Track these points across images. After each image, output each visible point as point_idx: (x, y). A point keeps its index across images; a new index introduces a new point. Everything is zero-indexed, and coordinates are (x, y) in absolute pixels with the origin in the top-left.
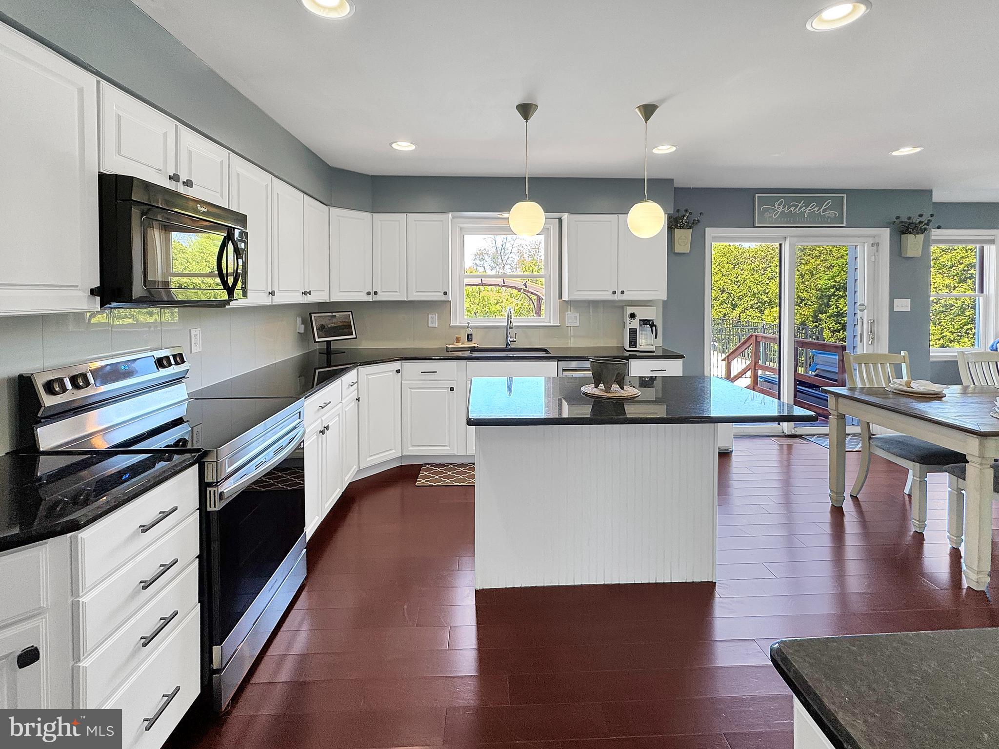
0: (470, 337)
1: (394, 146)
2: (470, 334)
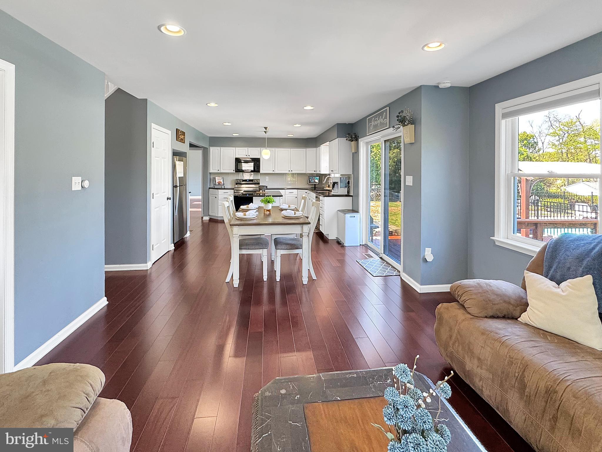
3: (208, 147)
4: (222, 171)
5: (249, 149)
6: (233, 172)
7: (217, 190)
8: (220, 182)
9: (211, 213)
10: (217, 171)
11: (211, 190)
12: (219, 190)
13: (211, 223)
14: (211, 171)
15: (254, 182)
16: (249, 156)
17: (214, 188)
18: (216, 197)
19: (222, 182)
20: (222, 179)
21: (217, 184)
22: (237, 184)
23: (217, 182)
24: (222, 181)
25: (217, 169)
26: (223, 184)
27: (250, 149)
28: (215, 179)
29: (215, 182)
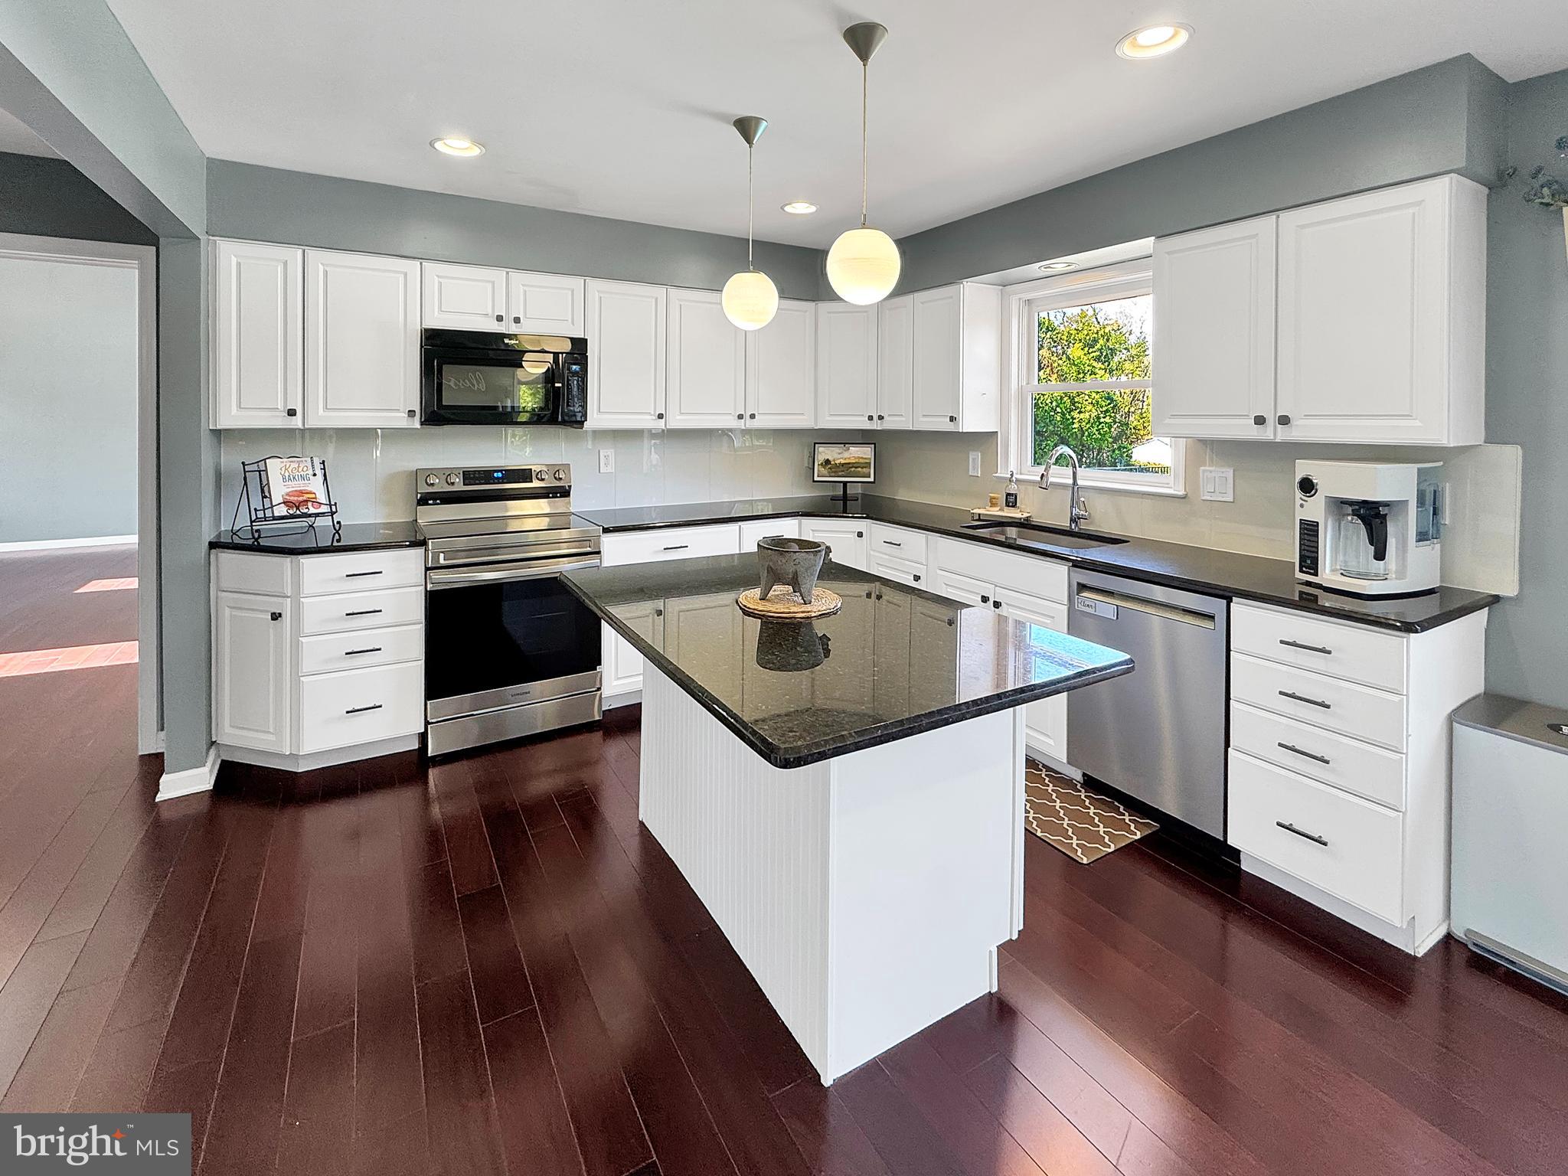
0: (1012, 499)
1: (788, 209)
2: (1012, 495)
3: (198, 229)
4: (319, 417)
5: (517, 277)
6: (401, 421)
7: (287, 561)
8: (302, 493)
9: (228, 729)
10: (281, 422)
11: (227, 557)
12: (306, 561)
13: (231, 814)
14: (230, 415)
15: (536, 484)
16: (517, 320)
17: (256, 548)
18: (275, 617)
19: (322, 498)
20: (319, 473)
21: (281, 511)
22: (423, 501)
23: (277, 498)
24: (316, 486)
25: (280, 406)
26: (324, 509)
27: (521, 280)
28: (262, 473)
29: (265, 494)
